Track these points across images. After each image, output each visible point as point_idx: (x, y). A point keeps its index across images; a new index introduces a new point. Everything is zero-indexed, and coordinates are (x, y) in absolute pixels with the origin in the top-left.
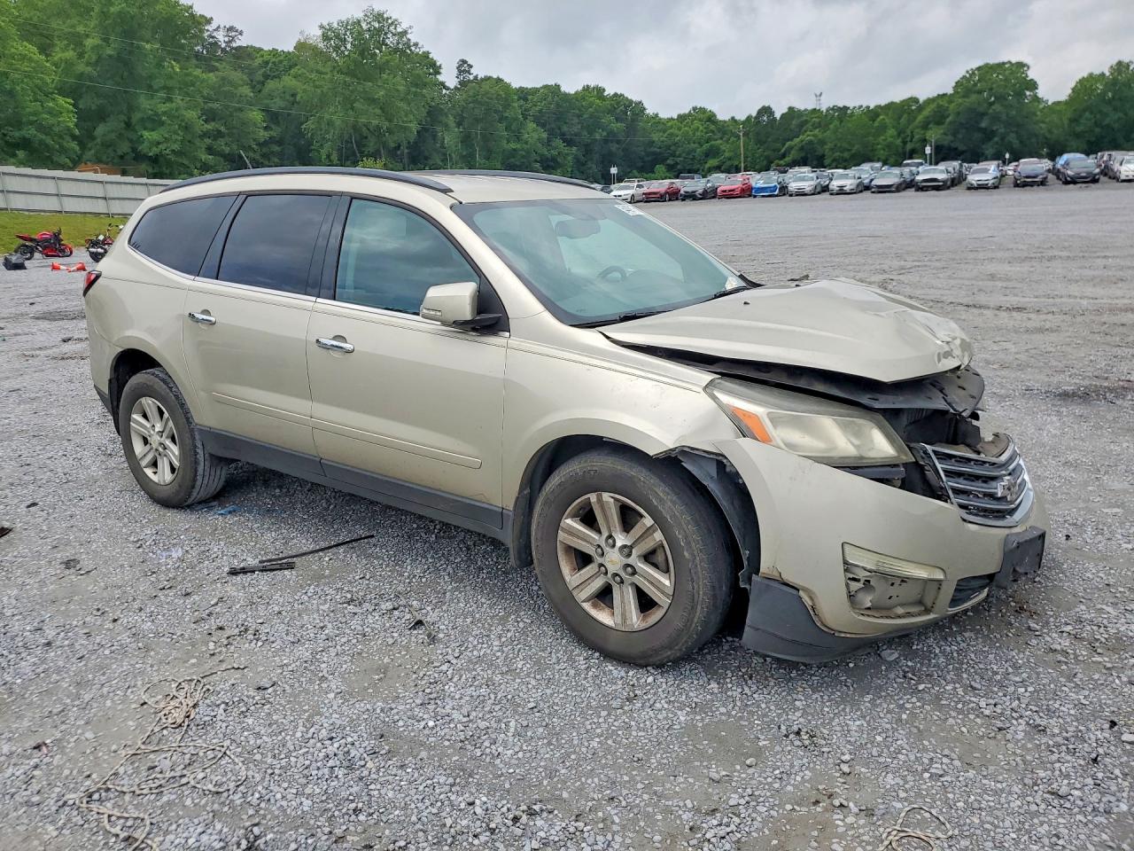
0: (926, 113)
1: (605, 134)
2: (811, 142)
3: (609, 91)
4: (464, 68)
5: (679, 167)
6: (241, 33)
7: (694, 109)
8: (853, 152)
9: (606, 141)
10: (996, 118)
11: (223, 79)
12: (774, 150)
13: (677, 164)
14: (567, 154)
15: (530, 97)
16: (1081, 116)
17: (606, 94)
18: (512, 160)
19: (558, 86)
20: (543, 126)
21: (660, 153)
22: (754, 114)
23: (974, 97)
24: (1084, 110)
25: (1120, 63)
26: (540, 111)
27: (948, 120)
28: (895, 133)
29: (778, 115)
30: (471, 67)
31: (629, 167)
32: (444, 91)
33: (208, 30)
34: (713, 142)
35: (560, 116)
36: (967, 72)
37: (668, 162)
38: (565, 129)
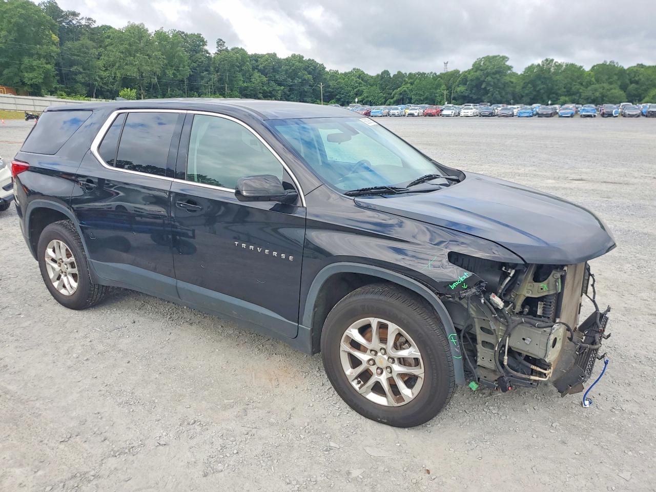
0: (459, 79)
1: (300, 80)
2: (405, 91)
3: (306, 58)
4: (220, 43)
5: (342, 100)
6: (95, 22)
7: (354, 69)
8: (425, 96)
9: (302, 84)
10: (488, 84)
11: (83, 45)
12: (389, 94)
13: (341, 98)
14: (278, 90)
15: (259, 59)
16: (527, 85)
17: (304, 59)
18: (246, 92)
19: (275, 55)
20: (266, 75)
21: (333, 92)
22: (380, 74)
23: (478, 73)
24: (529, 83)
25: (547, 60)
26: (264, 67)
27: (468, 83)
28: (446, 88)
29: (392, 76)
30: (224, 42)
31: (315, 98)
32: (208, 55)
33: (77, 19)
34: (359, 88)
35: (275, 70)
36: (478, 59)
37: (337, 97)
38: (277, 77)
